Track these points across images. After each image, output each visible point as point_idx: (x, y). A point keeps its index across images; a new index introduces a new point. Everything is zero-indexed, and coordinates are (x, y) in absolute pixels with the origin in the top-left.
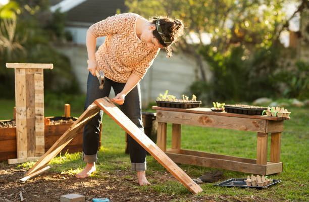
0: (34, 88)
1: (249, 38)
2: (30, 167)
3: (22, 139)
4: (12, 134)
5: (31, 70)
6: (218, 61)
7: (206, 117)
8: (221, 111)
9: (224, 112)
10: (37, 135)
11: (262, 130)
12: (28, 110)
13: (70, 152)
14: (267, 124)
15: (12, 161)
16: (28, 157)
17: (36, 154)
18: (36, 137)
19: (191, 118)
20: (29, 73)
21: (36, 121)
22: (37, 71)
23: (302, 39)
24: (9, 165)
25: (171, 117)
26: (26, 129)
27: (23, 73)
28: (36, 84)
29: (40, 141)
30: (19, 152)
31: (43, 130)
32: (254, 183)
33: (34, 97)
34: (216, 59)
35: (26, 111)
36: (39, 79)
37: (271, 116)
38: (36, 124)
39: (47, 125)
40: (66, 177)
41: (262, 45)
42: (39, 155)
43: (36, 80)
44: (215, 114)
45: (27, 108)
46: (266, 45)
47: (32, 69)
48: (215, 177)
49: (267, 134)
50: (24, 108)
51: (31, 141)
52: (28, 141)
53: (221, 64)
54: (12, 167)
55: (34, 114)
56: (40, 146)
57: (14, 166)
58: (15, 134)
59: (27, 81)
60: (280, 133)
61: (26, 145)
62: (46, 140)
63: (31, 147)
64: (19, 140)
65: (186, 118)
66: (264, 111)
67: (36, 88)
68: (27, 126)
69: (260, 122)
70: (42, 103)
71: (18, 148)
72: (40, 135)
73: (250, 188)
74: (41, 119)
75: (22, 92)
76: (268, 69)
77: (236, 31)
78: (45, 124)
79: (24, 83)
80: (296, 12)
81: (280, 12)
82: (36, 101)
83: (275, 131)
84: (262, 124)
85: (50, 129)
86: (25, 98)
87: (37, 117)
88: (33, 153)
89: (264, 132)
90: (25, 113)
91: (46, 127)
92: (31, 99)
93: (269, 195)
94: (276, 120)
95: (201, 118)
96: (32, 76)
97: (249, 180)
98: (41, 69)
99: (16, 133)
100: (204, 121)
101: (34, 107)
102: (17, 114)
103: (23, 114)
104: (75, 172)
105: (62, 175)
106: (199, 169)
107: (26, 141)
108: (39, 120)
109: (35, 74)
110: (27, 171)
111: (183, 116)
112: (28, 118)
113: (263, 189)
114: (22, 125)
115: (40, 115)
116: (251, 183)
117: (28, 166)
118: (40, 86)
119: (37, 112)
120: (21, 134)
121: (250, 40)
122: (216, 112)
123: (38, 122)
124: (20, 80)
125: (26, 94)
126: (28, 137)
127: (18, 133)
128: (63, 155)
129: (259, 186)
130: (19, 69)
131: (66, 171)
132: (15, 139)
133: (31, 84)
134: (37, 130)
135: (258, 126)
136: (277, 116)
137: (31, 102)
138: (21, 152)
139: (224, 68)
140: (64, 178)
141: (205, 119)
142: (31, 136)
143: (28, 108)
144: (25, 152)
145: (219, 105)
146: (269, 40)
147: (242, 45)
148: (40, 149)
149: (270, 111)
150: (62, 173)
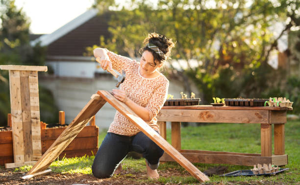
0: (29, 91)
1: (237, 59)
2: (29, 170)
3: (18, 143)
4: (9, 138)
5: (25, 73)
6: (207, 83)
7: (207, 113)
8: (222, 105)
9: (225, 106)
10: (34, 139)
11: (265, 121)
12: (24, 114)
13: (68, 157)
14: (270, 114)
15: (9, 166)
16: (25, 161)
17: (34, 158)
18: (33, 141)
19: (191, 115)
20: (23, 76)
21: (32, 125)
22: (32, 73)
23: (291, 57)
24: (6, 169)
25: (171, 115)
26: (22, 132)
27: (18, 75)
28: (31, 87)
29: (37, 145)
30: (16, 157)
31: (39, 134)
32: (262, 171)
33: (29, 99)
34: (205, 81)
35: (22, 114)
36: (34, 82)
37: (274, 106)
38: (32, 127)
39: (43, 129)
40: (67, 176)
41: (251, 66)
42: (37, 159)
43: (31, 82)
44: (215, 109)
45: (22, 111)
46: (255, 65)
47: (26, 71)
48: (219, 171)
49: (271, 124)
50: (20, 112)
51: (27, 145)
52: (24, 145)
53: (209, 86)
54: (9, 170)
55: (29, 117)
56: (37, 150)
57: (12, 170)
58: (11, 138)
59: (21, 84)
60: (284, 124)
61: (23, 149)
62: (42, 145)
63: (28, 151)
64: (15, 144)
65: (186, 115)
66: (266, 102)
67: (31, 91)
68: (23, 130)
69: (262, 113)
70: (37, 107)
71: (15, 152)
72: (37, 139)
73: (257, 175)
74: (37, 123)
75: (17, 94)
76: (258, 90)
77: (224, 52)
78: (41, 128)
79: (19, 86)
80: (284, 31)
81: (267, 32)
82: (32, 104)
83: (278, 122)
84: (265, 115)
85: (46, 133)
86: (20, 101)
87: (33, 120)
88: (30, 158)
89: (268, 123)
90: (21, 116)
91: (42, 131)
92: (26, 102)
93: (277, 179)
94: (279, 110)
95: (202, 114)
96: (26, 79)
97: (255, 169)
98: (35, 71)
99: (12, 136)
100: (205, 117)
101: (30, 110)
102: (12, 117)
103: (19, 117)
104: (75, 171)
105: (63, 174)
106: (202, 167)
107: (23, 145)
108: (35, 124)
109: (30, 77)
110: (26, 173)
111: (182, 114)
112: (24, 121)
113: (271, 176)
114: (18, 128)
115: (36, 118)
116: (258, 171)
117: (27, 169)
118: (35, 89)
119: (32, 116)
120: (17, 138)
121: (239, 61)
122: (216, 107)
123: (34, 126)
124: (14, 82)
125: (21, 97)
126: (24, 141)
127: (14, 137)
128: (60, 159)
129: (267, 173)
130: (13, 71)
131: (66, 171)
132: (11, 142)
133: (26, 87)
134: (33, 134)
135: (261, 118)
136: (279, 106)
137: (26, 105)
138: (18, 156)
139: (214, 89)
140: (65, 176)
141: (206, 114)
142: (27, 139)
143: (24, 112)
144: (22, 157)
145: (219, 100)
146: (258, 61)
147: (230, 66)
148: (37, 153)
149: (272, 102)
150: (63, 173)
